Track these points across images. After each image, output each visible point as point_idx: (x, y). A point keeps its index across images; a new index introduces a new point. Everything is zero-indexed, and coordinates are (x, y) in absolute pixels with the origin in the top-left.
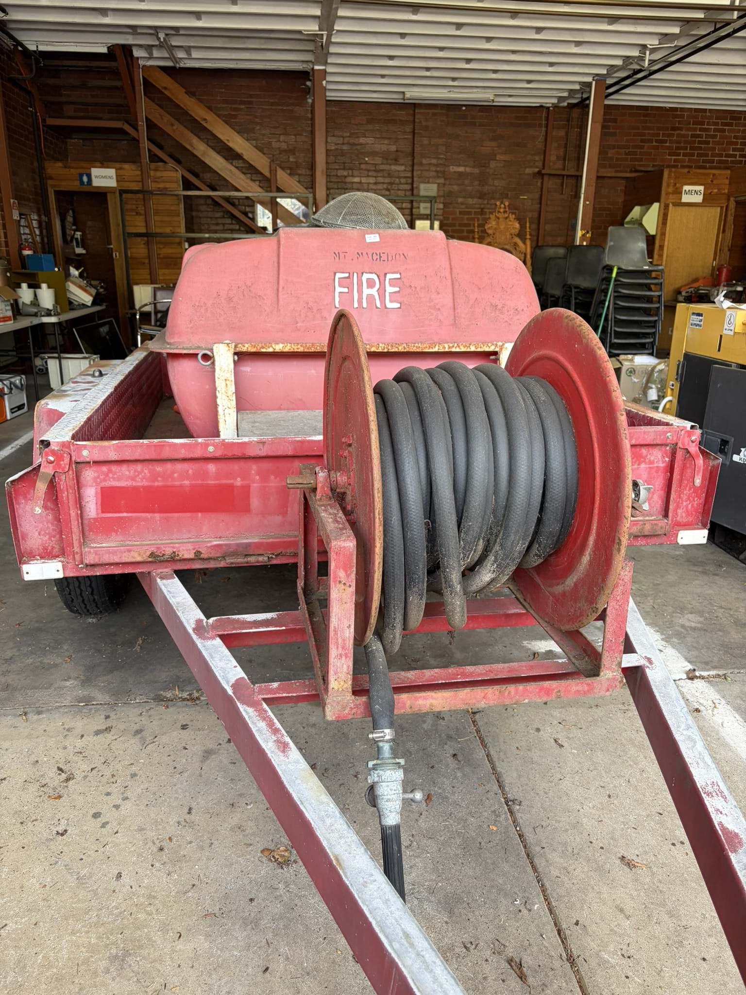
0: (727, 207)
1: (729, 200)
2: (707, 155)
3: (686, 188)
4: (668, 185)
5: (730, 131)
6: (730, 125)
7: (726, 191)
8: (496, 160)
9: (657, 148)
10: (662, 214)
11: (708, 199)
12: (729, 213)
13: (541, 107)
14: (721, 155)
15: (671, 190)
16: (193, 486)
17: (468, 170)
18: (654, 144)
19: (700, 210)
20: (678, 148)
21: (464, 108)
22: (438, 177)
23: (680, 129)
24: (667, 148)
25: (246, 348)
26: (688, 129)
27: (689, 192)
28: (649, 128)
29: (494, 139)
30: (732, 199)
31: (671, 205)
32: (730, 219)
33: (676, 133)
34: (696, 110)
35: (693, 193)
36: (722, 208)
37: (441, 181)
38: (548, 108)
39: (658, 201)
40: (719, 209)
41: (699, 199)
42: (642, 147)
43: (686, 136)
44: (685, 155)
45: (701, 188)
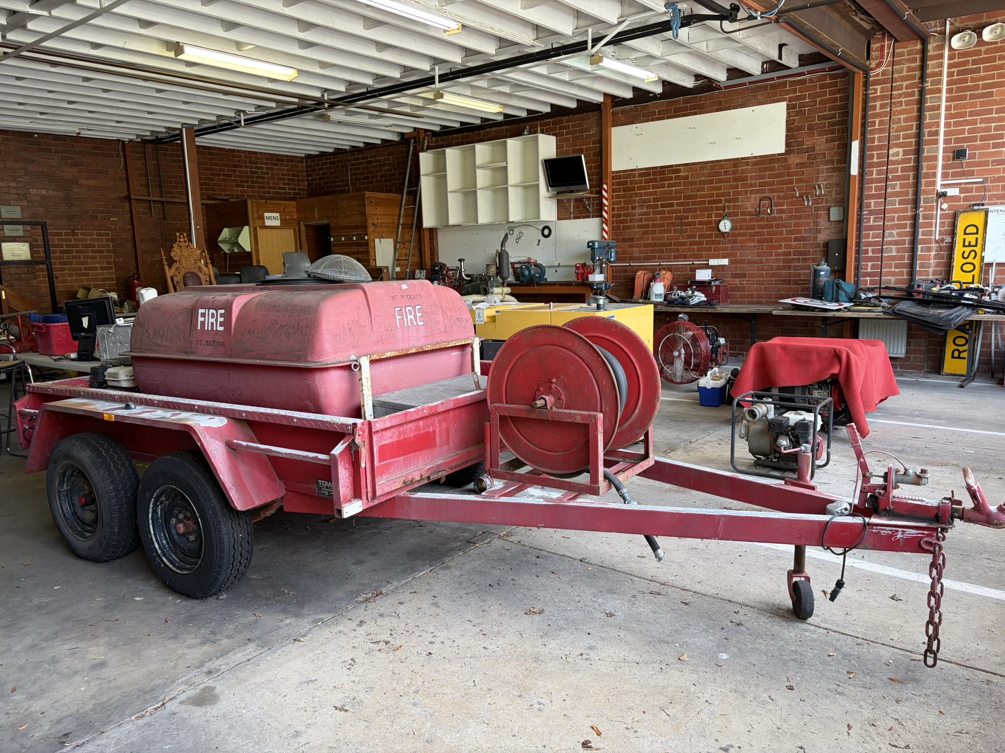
0: (299, 228)
1: (299, 224)
2: (265, 188)
3: (267, 215)
4: (253, 213)
5: (278, 169)
6: (277, 165)
7: (296, 217)
8: (78, 184)
9: (225, 180)
10: (252, 235)
11: (285, 223)
12: (302, 234)
13: (119, 140)
14: (275, 188)
15: (255, 216)
16: (415, 436)
17: (51, 193)
18: (222, 177)
19: (279, 231)
20: (242, 181)
21: (36, 136)
22: (20, 200)
23: (241, 166)
24: (234, 181)
25: (375, 357)
26: (247, 167)
27: (270, 218)
28: (215, 165)
29: (73, 165)
30: (302, 223)
31: (258, 228)
32: (304, 238)
33: (237, 169)
34: (249, 152)
35: (272, 219)
36: (295, 230)
37: (25, 203)
38: (123, 142)
39: (247, 224)
40: (292, 231)
41: (277, 223)
42: (213, 180)
43: (246, 172)
44: (248, 187)
45: (277, 215)
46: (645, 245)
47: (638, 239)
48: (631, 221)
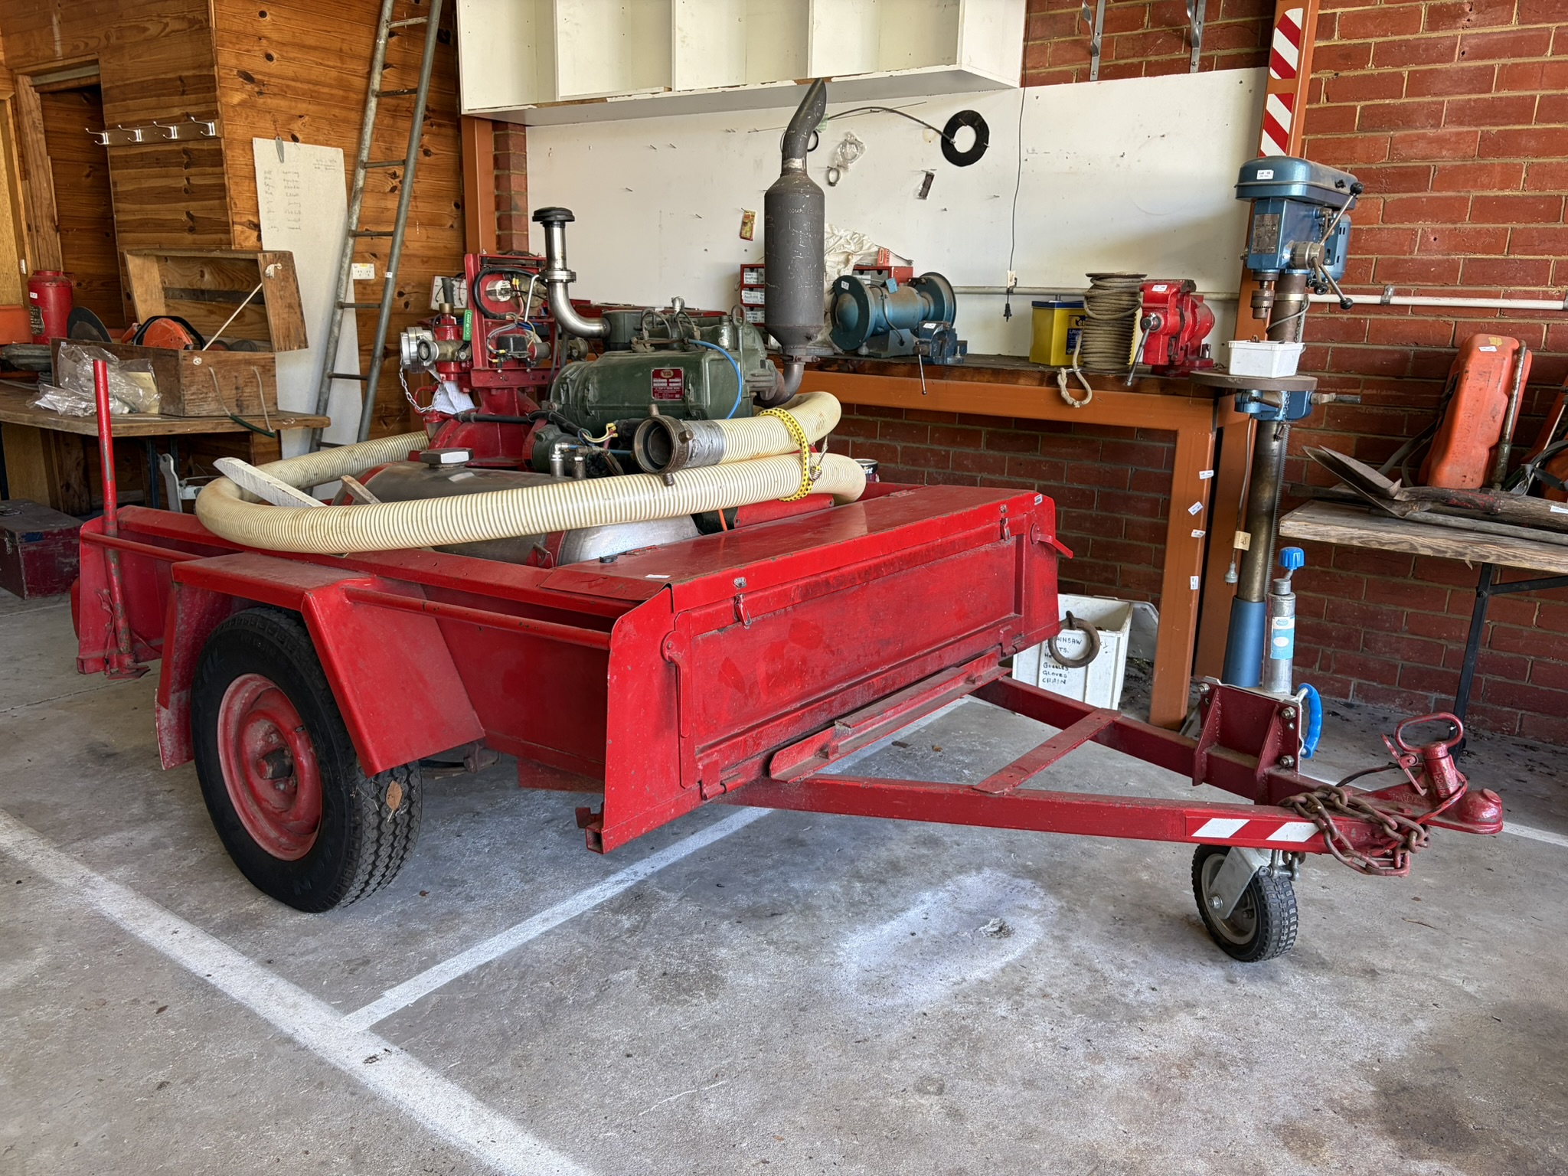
46: (1486, 209)
47: (1448, 178)
48: (1419, 82)
